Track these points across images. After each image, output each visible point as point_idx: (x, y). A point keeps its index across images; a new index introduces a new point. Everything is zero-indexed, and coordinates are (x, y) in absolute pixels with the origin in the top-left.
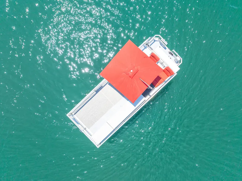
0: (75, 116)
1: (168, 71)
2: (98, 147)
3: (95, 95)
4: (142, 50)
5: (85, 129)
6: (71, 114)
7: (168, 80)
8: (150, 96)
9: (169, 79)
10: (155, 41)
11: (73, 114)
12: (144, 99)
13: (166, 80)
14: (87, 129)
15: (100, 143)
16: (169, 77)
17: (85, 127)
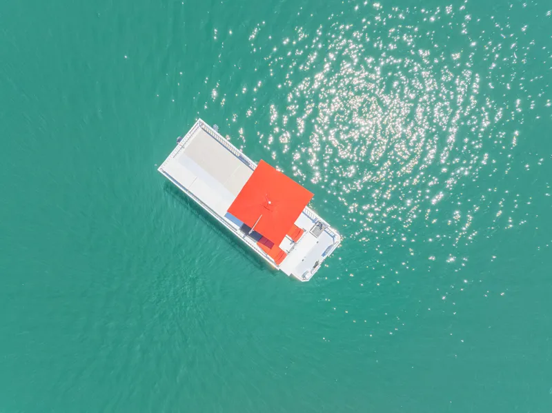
0: (200, 129)
1: (280, 256)
2: (159, 169)
3: (235, 155)
4: (304, 211)
5: (182, 147)
6: (203, 124)
7: (269, 259)
8: (244, 237)
9: (271, 261)
10: (333, 237)
11: (203, 126)
12: (238, 228)
13: (268, 256)
14: (183, 150)
15: (164, 172)
16: (273, 260)
17: (186, 146)
